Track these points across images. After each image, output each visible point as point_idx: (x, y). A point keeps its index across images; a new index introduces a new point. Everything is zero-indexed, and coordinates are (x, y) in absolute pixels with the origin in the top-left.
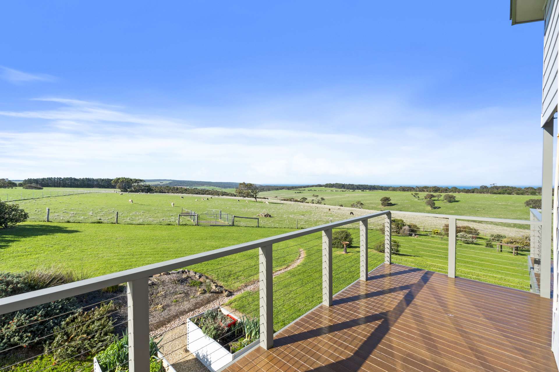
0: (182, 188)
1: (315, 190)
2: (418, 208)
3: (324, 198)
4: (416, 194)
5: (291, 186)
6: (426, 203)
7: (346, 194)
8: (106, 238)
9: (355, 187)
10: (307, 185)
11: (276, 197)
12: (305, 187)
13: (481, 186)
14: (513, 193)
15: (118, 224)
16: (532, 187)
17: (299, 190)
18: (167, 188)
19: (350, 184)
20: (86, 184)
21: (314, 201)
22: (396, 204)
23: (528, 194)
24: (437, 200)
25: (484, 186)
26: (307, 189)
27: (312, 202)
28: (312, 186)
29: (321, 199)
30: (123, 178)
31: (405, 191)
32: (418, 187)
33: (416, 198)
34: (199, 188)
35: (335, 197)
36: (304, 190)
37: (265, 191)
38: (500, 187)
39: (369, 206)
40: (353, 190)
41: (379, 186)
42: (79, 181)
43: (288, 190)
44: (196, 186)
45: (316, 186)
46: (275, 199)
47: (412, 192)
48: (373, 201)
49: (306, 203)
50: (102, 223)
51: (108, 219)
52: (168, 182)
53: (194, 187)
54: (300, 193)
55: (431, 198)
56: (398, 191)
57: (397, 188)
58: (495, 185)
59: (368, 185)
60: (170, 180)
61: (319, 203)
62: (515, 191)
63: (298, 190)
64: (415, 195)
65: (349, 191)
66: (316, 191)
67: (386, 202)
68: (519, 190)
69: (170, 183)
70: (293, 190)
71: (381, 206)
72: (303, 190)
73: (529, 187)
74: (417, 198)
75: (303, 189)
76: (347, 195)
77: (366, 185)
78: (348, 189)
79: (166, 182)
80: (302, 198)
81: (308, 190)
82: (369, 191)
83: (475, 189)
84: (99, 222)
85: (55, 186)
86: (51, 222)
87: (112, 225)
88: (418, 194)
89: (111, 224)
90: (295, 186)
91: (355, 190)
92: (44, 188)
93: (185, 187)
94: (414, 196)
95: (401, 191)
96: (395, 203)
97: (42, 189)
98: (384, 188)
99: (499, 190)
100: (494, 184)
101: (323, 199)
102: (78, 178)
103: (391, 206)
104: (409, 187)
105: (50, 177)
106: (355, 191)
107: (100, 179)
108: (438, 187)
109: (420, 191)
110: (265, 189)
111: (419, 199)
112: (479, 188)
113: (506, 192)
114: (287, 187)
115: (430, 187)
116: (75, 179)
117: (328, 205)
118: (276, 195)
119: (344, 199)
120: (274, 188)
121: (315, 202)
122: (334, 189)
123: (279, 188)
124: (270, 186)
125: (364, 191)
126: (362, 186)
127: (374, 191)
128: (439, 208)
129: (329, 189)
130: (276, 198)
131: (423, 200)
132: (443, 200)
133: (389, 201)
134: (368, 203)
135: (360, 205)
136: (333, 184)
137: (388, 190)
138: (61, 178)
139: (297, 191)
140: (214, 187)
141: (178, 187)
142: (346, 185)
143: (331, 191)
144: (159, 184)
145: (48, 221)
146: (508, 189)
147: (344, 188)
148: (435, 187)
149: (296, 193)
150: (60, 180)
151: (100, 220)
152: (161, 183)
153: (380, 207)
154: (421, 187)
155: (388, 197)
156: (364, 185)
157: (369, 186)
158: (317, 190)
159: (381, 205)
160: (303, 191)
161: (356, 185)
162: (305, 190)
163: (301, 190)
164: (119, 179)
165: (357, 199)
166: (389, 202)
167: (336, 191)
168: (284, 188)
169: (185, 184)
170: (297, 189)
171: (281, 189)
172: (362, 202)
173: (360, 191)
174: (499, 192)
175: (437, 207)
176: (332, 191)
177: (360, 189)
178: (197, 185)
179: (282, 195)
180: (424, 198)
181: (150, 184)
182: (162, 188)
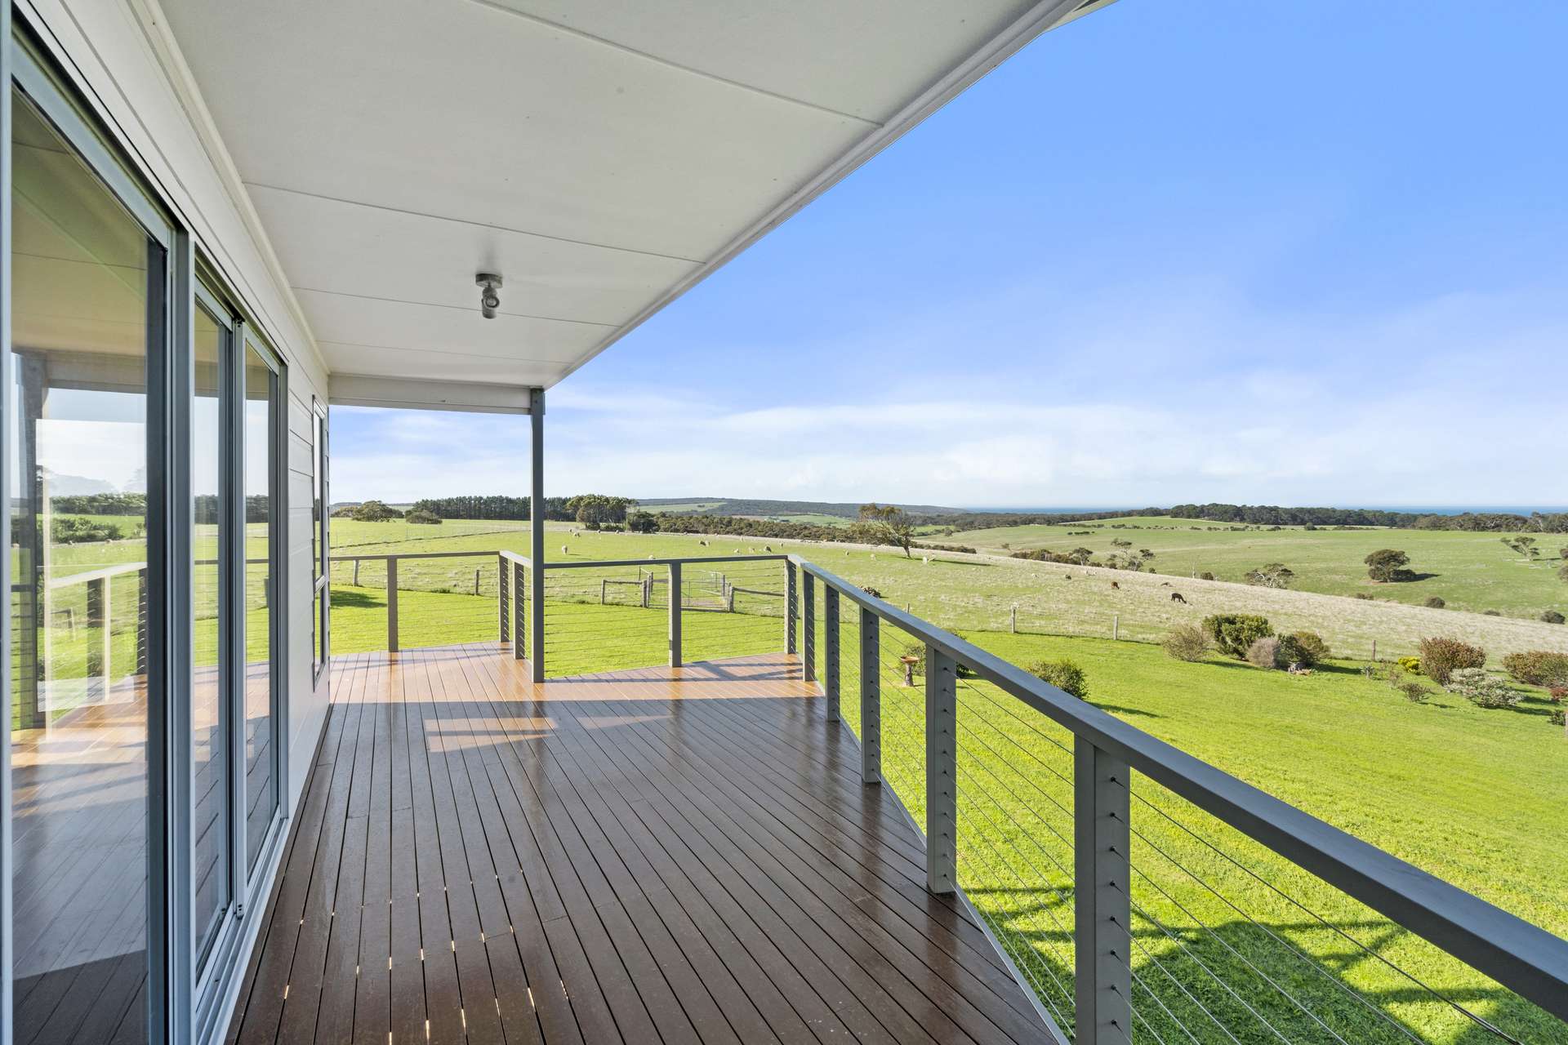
0: (743, 519)
1: (1135, 527)
2: (1526, 591)
3: (1152, 551)
4: (1524, 541)
5: (1059, 514)
6: (1559, 574)
7: (1245, 538)
9: (1285, 517)
10: (1109, 511)
11: (1006, 546)
12: (1102, 516)
15: (480, 595)
17: (1084, 526)
18: (706, 520)
19: (1263, 507)
21: (1118, 562)
22: (1433, 575)
26: (1108, 522)
27: (1109, 563)
28: (1129, 514)
29: (1142, 554)
30: (589, 497)
31: (1484, 529)
32: (1543, 517)
33: (1525, 554)
34: (795, 520)
35: (1200, 548)
36: (1099, 526)
37: (975, 528)
39: (1321, 579)
40: (1273, 526)
41: (1381, 512)
42: (516, 504)
43: (1048, 525)
44: (787, 515)
45: (1142, 513)
46: (1002, 554)
47: (1504, 534)
48: (1337, 564)
49: (1094, 565)
50: (449, 592)
52: (716, 505)
53: (781, 518)
54: (1084, 536)
56: (1456, 529)
57: (1452, 519)
59: (1334, 510)
60: (723, 499)
61: (1134, 565)
63: (1079, 525)
64: (1517, 544)
65: (1258, 528)
66: (1138, 528)
67: (1392, 567)
69: (722, 508)
70: (1065, 525)
71: (1369, 582)
72: (1095, 526)
74: (1529, 555)
75: (1097, 522)
76: (1247, 542)
77: (1327, 510)
78: (1256, 523)
80: (1077, 551)
81: (1113, 526)
82: (1335, 529)
84: (444, 590)
85: (471, 517)
86: (361, 586)
88: (1533, 540)
89: (464, 596)
90: (1072, 513)
91: (1281, 527)
92: (444, 520)
93: (751, 518)
94: (1515, 547)
95: (1465, 530)
96: (1428, 572)
97: (440, 522)
98: (1402, 520)
101: (1147, 554)
103: (1411, 580)
104: (1501, 517)
105: (462, 496)
106: (1282, 531)
109: (1552, 530)
110: (976, 524)
111: (1537, 557)
114: (1046, 517)
116: (509, 501)
117: (1162, 574)
118: (1007, 541)
119: (1232, 556)
120: (1005, 519)
121: (1119, 564)
122: (1203, 523)
123: (1018, 520)
124: (994, 514)
125: (1315, 529)
126: (1311, 511)
127: (1357, 529)
129: (1184, 524)
130: (1006, 551)
131: (1555, 562)
133: (1402, 563)
134: (1318, 571)
135: (1278, 575)
136: (1203, 506)
137: (1414, 527)
138: (481, 498)
139: (1074, 530)
141: (736, 517)
142: (1251, 508)
143: (1193, 528)
144: (696, 511)
145: (356, 584)
147: (1242, 520)
149: (1070, 534)
150: (479, 501)
152: (700, 506)
153: (1362, 583)
155: (1398, 550)
156: (1320, 510)
157: (1341, 511)
158: (1141, 526)
159: (1370, 579)
160: (1094, 529)
161: (1286, 511)
162: (1102, 526)
163: (1089, 527)
165: (1277, 557)
166: (1402, 568)
167: (1210, 529)
168: (1035, 519)
169: (759, 511)
170: (1077, 523)
171: (1026, 524)
172: (1288, 566)
173: (1301, 528)
176: (1196, 529)
177: (1303, 523)
178: (789, 513)
179: (1025, 540)
180: (1559, 556)
181: (675, 511)
182: (692, 520)
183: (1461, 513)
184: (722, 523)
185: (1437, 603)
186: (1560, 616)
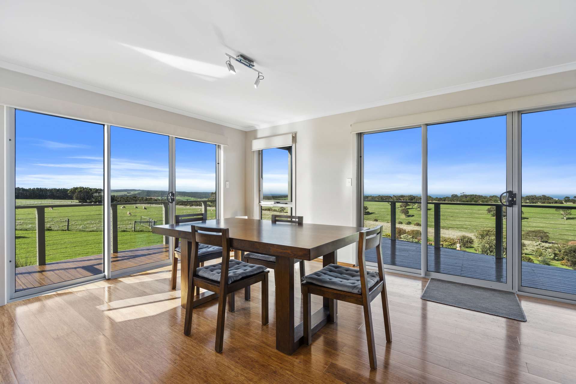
0: (151, 198)
6: (400, 211)
8: (54, 242)
13: (452, 194)
14: (479, 201)
15: (69, 231)
16: (496, 196)
18: (134, 198)
20: (37, 195)
22: (374, 213)
23: (492, 202)
24: (411, 209)
25: (455, 195)
30: (81, 188)
32: (395, 196)
38: (469, 195)
50: (51, 230)
51: (59, 227)
52: (137, 192)
53: (166, 198)
55: (406, 206)
58: (465, 194)
60: (139, 190)
62: (481, 199)
68: (485, 199)
69: (139, 194)
73: (493, 195)
79: (134, 192)
83: (447, 197)
84: (48, 229)
87: (63, 231)
89: (61, 231)
93: (156, 198)
96: (372, 212)
99: (467, 198)
100: (463, 193)
102: (28, 188)
103: (369, 214)
104: (387, 196)
107: (55, 189)
108: (414, 196)
112: (450, 197)
113: (473, 200)
115: (406, 196)
128: (413, 216)
132: (417, 209)
133: (367, 209)
140: (188, 197)
141: (148, 197)
144: (127, 195)
146: (475, 198)
148: (410, 196)
151: (50, 228)
152: (128, 193)
154: (398, 196)
155: (366, 206)
164: (77, 188)
166: (367, 211)
169: (156, 195)
174: (467, 200)
175: (410, 215)
180: (399, 207)
181: (116, 195)
182: (128, 199)
183: (378, 195)
184: (143, 200)
185: (376, 220)
186: (402, 223)
